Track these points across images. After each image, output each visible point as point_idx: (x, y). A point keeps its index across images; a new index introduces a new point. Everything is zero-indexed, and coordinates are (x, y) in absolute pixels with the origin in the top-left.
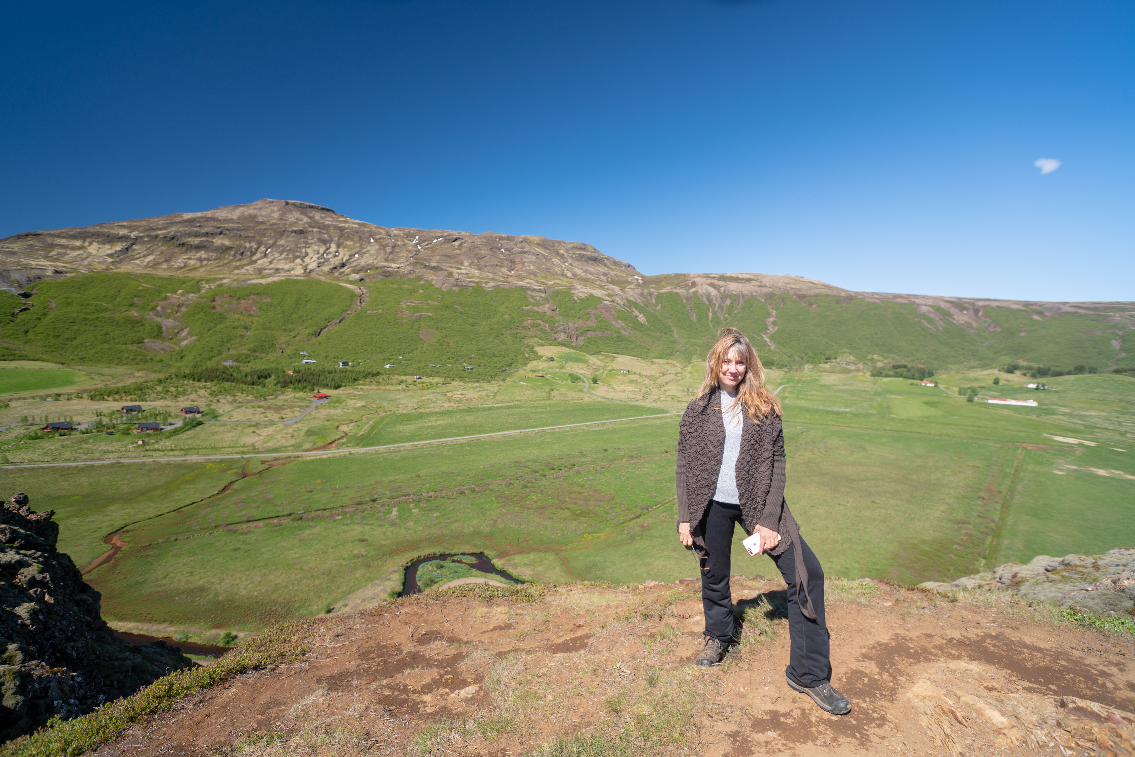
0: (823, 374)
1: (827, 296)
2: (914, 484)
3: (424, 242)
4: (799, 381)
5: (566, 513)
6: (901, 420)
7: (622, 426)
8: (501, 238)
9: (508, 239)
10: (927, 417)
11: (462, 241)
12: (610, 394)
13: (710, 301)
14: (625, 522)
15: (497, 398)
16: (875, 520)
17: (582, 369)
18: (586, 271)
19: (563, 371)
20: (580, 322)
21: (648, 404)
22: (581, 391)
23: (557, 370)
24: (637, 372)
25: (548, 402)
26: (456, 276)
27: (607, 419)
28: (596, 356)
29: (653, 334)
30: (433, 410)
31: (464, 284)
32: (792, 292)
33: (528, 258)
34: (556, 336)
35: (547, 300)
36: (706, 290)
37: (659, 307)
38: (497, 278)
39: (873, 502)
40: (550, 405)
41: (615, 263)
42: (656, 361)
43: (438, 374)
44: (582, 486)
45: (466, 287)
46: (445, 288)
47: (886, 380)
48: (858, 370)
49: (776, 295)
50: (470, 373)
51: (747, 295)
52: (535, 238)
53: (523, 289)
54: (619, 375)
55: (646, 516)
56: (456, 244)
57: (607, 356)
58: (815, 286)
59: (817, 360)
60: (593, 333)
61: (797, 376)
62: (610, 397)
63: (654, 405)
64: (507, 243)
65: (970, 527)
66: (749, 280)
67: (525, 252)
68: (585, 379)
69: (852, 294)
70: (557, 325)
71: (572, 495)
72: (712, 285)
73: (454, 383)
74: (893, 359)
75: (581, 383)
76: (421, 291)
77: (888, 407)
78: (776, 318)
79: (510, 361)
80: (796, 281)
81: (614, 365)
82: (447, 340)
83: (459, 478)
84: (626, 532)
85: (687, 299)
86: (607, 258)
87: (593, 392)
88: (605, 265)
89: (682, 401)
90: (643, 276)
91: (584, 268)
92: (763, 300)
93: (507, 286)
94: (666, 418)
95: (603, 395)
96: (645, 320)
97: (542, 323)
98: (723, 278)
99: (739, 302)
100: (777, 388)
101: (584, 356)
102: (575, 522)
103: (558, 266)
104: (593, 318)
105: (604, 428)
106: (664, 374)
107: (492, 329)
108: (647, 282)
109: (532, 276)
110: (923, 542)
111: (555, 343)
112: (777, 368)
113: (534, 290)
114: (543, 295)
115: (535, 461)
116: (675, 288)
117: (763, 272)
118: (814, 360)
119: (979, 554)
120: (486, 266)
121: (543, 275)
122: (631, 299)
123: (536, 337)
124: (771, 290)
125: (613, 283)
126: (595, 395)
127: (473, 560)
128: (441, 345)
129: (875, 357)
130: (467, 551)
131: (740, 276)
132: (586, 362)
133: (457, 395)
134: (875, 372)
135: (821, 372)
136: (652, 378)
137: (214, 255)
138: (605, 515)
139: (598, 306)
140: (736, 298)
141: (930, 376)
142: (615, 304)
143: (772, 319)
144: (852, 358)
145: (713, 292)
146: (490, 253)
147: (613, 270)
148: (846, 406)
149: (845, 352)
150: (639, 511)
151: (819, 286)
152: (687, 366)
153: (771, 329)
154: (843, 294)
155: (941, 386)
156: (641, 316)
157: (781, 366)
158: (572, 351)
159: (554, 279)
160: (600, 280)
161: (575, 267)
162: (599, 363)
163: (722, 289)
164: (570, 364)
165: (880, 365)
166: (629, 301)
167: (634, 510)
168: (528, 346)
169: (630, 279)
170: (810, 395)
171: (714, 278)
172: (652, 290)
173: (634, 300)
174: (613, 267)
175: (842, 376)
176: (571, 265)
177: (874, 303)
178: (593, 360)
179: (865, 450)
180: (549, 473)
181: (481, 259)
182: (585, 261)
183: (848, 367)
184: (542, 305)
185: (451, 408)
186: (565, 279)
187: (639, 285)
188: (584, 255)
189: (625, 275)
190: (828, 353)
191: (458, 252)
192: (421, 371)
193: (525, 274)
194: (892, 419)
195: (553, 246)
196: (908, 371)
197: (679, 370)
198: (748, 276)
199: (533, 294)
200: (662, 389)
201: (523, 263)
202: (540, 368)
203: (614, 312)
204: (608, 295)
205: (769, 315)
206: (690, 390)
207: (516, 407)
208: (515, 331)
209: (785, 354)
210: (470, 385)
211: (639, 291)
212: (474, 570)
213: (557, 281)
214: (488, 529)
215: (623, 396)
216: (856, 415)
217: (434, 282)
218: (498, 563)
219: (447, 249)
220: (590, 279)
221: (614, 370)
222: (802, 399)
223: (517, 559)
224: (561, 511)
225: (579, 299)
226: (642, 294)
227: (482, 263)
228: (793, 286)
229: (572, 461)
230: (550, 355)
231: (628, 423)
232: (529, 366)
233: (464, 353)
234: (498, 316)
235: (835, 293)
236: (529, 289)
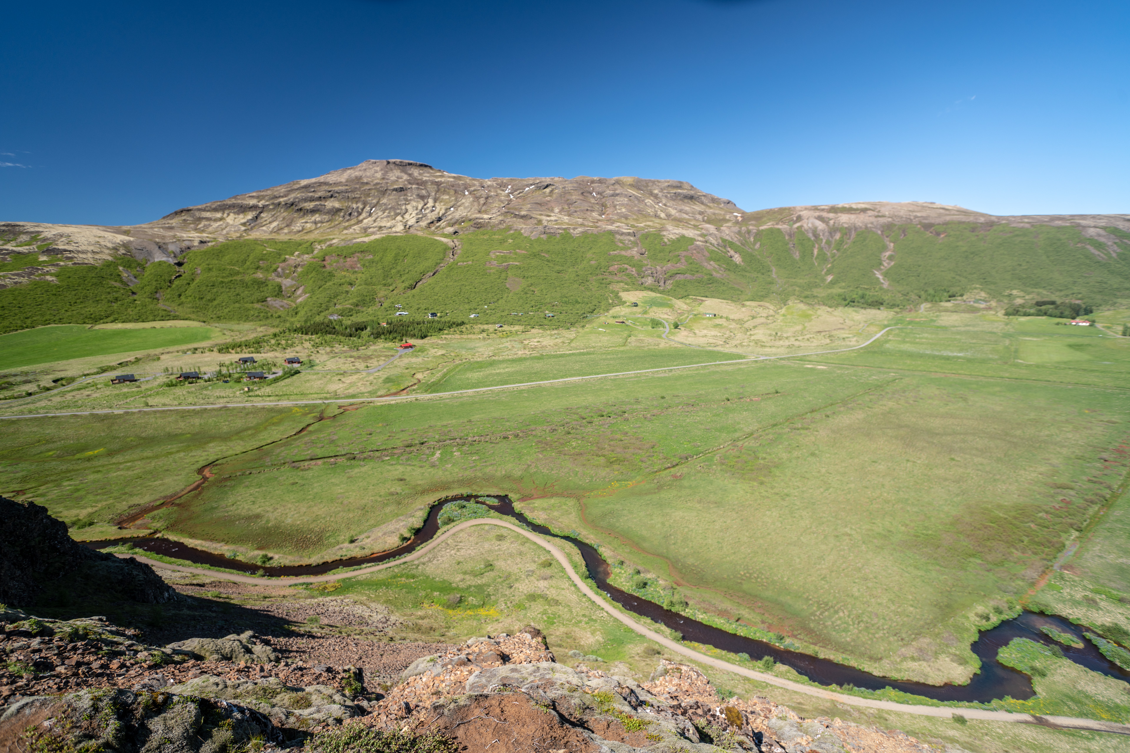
0: (943, 313)
1: (960, 223)
2: (1015, 440)
3: (516, 191)
4: (910, 322)
5: (602, 460)
6: (1028, 366)
7: (689, 372)
8: (593, 182)
9: (600, 181)
10: (1065, 363)
11: (553, 187)
12: (690, 339)
13: (816, 236)
14: (660, 470)
15: (572, 345)
16: (946, 480)
17: (666, 314)
18: (681, 211)
19: (645, 316)
20: (669, 265)
21: (727, 349)
22: (659, 337)
23: (640, 316)
24: (725, 315)
25: (622, 349)
26: (545, 223)
27: (677, 365)
28: (683, 300)
29: (748, 274)
30: (507, 357)
31: (552, 231)
32: (915, 221)
33: (620, 200)
34: (643, 280)
35: (636, 244)
36: (813, 224)
37: (757, 246)
38: (586, 223)
39: (953, 459)
40: (622, 352)
41: (714, 200)
42: (748, 303)
43: (519, 322)
44: (626, 433)
45: (554, 234)
46: (533, 236)
47: (1023, 319)
48: (990, 308)
49: (895, 225)
50: (551, 320)
51: (861, 228)
52: (628, 179)
53: (612, 233)
54: (704, 319)
55: (682, 466)
56: (548, 190)
57: (695, 300)
58: (947, 212)
59: (937, 298)
60: (682, 276)
61: (908, 316)
62: (687, 342)
63: (734, 350)
64: (598, 186)
65: (1072, 492)
66: (864, 210)
67: (617, 195)
68: (666, 324)
69: (993, 218)
70: (644, 269)
71: (612, 443)
72: (820, 218)
73: (533, 330)
74: (1038, 294)
75: (661, 329)
76: (510, 241)
77: (1016, 351)
78: (894, 251)
79: (593, 308)
80: (923, 207)
81: (701, 309)
82: (532, 288)
83: (508, 423)
84: (655, 481)
85: (790, 235)
86: (704, 196)
87: (672, 337)
88: (702, 203)
89: (765, 346)
90: (743, 213)
91: (679, 208)
92: (879, 232)
93: (595, 231)
94: (741, 364)
95: (681, 341)
96: (740, 260)
97: (629, 267)
98: (834, 210)
99: (850, 236)
100: (880, 331)
101: (670, 300)
102: (607, 470)
103: (652, 207)
104: (683, 261)
105: (670, 374)
106: (753, 317)
107: (578, 276)
108: (747, 218)
109: (623, 220)
110: (999, 507)
111: (642, 287)
112: (887, 308)
113: (623, 234)
114: (632, 238)
115: (586, 408)
116: (777, 224)
117: (884, 200)
118: (933, 299)
119: (1071, 525)
120: (576, 212)
121: (635, 217)
122: (727, 238)
123: (622, 282)
124: (890, 220)
125: (709, 222)
126: (673, 340)
127: (495, 502)
128: (526, 293)
129: (1015, 292)
130: (492, 494)
131: (854, 206)
132: (671, 306)
133: (534, 343)
134: (1010, 310)
135: (940, 311)
136: (740, 322)
137: (326, 217)
138: (640, 463)
139: (689, 247)
140: (847, 231)
141: (1086, 314)
142: (708, 244)
143: (888, 254)
144: (983, 294)
145: (820, 226)
146: (581, 197)
147: (710, 207)
148: (961, 351)
149: (975, 288)
150: (677, 460)
151: (952, 213)
152: (781, 308)
153: (886, 265)
154: (982, 220)
155: (1099, 326)
156: (736, 256)
157: (892, 306)
158: (659, 295)
159: (646, 221)
160: (695, 219)
161: (669, 207)
162: (685, 307)
163: (832, 222)
164: (655, 309)
165: (1019, 301)
166: (724, 241)
167: (672, 459)
168: (612, 292)
169: (727, 217)
170: (920, 338)
171: (823, 210)
172: (751, 227)
173: (730, 239)
174: (711, 205)
175: (967, 315)
176: (665, 205)
177: (1022, 228)
178: (681, 304)
179: (965, 400)
180: (597, 420)
181: (571, 204)
182: (681, 200)
183: (976, 305)
184: (630, 248)
185: (524, 356)
186: (657, 221)
187: (737, 222)
188: (679, 194)
189: (723, 213)
190: (953, 290)
191: (548, 198)
192: (503, 320)
193: (616, 217)
194: (1016, 365)
195: (647, 186)
196: (1057, 308)
197: (771, 312)
198: (863, 206)
199: (622, 238)
200: (748, 333)
201: (615, 206)
202: (622, 313)
203: (706, 253)
204: (702, 235)
205: (885, 248)
206: (779, 334)
207: (588, 353)
208: (601, 277)
209: (899, 292)
210: (548, 332)
211: (736, 229)
212: (492, 511)
213: (648, 223)
214: (520, 473)
215: (702, 341)
216: (969, 360)
217: (523, 231)
218: (518, 506)
219: (538, 196)
220: (685, 219)
221: (699, 314)
222: (907, 342)
223: (538, 503)
224: (596, 458)
225: (669, 240)
226: (739, 233)
227: (572, 209)
228: (919, 214)
229: (624, 408)
230: (634, 300)
231: (697, 369)
232: (611, 312)
233: (548, 301)
234: (585, 262)
235: (971, 219)
236: (617, 232)
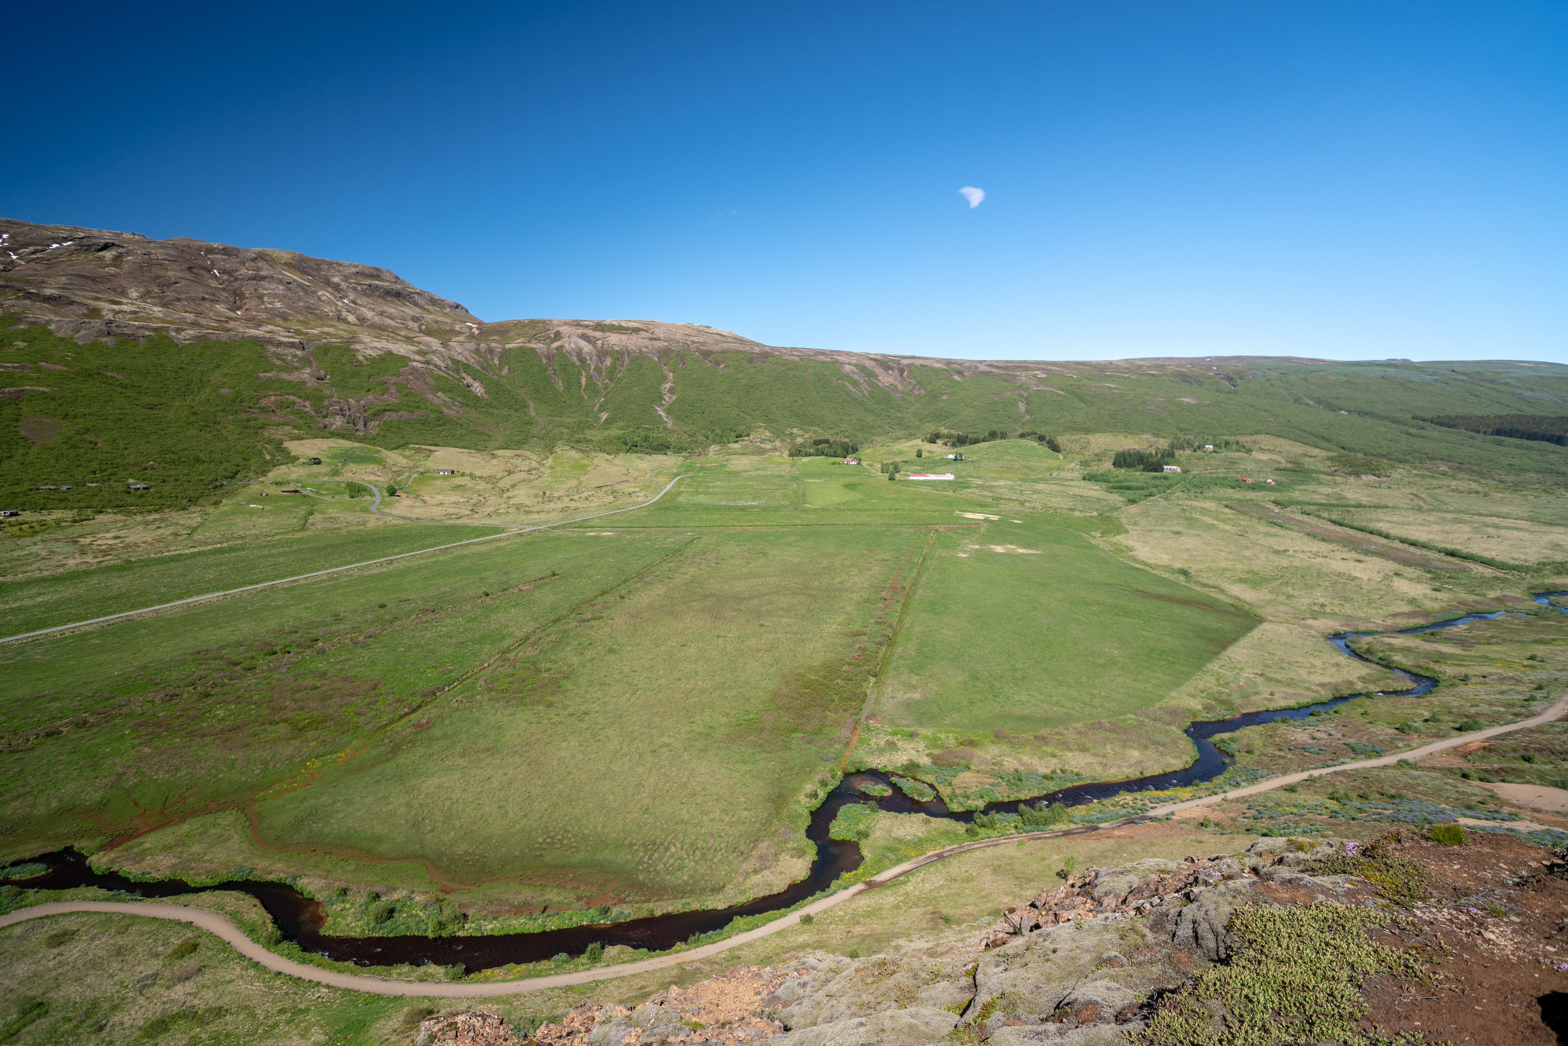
0: (732, 456)
1: (738, 352)
2: (814, 593)
3: (25, 247)
4: (701, 469)
5: (281, 729)
6: (815, 510)
7: (423, 562)
8: (210, 251)
9: (226, 251)
10: (844, 504)
11: (121, 250)
12: (416, 510)
13: (582, 360)
14: (392, 722)
15: (196, 537)
17: (374, 473)
18: (382, 313)
19: (336, 479)
20: (370, 396)
21: (476, 521)
22: (365, 510)
23: (326, 479)
24: (468, 472)
25: (299, 535)
26: (110, 316)
27: (400, 553)
28: (400, 451)
29: (496, 411)
30: (35, 575)
31: (126, 331)
32: (693, 347)
33: (267, 287)
34: (327, 421)
35: (306, 361)
36: (576, 344)
37: (505, 371)
38: (203, 322)
40: (299, 541)
41: (434, 301)
42: (499, 452)
43: (63, 502)
44: (323, 675)
45: (133, 337)
46: (81, 338)
47: (805, 460)
48: (775, 449)
49: (673, 351)
50: (142, 496)
51: (634, 352)
52: (284, 255)
53: (257, 341)
54: (436, 479)
55: (428, 707)
56: (107, 254)
57: (419, 451)
58: (724, 339)
59: (725, 439)
60: (394, 415)
61: (699, 461)
62: (414, 516)
63: (488, 522)
64: (223, 260)
65: (865, 638)
66: (636, 330)
67: (264, 278)
68: (375, 490)
69: (767, 349)
70: (326, 403)
71: (298, 695)
72: (584, 337)
73: (100, 518)
74: (815, 432)
75: (367, 498)
76: (21, 344)
77: (804, 495)
78: (674, 383)
79: (234, 469)
80: (700, 331)
81: (430, 464)
82: (88, 437)
83: (54, 704)
84: (386, 742)
85: (548, 358)
86: (418, 294)
87: (387, 510)
88: (416, 304)
89: (531, 512)
90: (480, 323)
91: (379, 308)
92: (656, 359)
93: (224, 336)
94: (500, 540)
95: (404, 514)
96: (483, 390)
97: (298, 400)
98: (600, 327)
99: (623, 362)
100: (671, 481)
101: (378, 452)
102: (295, 743)
103: (329, 303)
104: (393, 390)
105: (391, 568)
106: (510, 473)
107: (194, 414)
108: (486, 331)
109: (279, 321)
111: (325, 432)
112: (674, 452)
113: (280, 344)
114: (299, 353)
115: (240, 644)
116: (529, 342)
117: (656, 320)
118: (721, 440)
120: (178, 300)
121: (302, 318)
122: (460, 358)
123: (287, 424)
124: (666, 344)
125: (429, 333)
126: (390, 515)
128: (75, 447)
129: (795, 430)
130: (27, 856)
131: (624, 324)
132: (380, 462)
133: (105, 540)
134: (793, 450)
135: (730, 454)
136: (491, 480)
138: (355, 719)
139: (401, 370)
140: (619, 355)
141: (854, 452)
142: (431, 367)
143: (668, 385)
144: (768, 433)
145: (586, 347)
146: (187, 275)
147: (429, 312)
148: (755, 499)
149: (760, 427)
150: (418, 700)
151: (729, 339)
152: (547, 458)
153: (667, 399)
154: (757, 350)
155: (864, 464)
156: (476, 384)
157: (679, 450)
158: (357, 445)
159: (322, 326)
160: (407, 327)
161: (362, 306)
162: (404, 462)
163: (599, 343)
164: (352, 466)
165: (800, 440)
166: (455, 362)
167: (410, 699)
168: (270, 441)
169: (457, 328)
170: (713, 487)
171: (587, 326)
172: (493, 345)
173: (464, 360)
174: (430, 308)
175: (755, 458)
176: (354, 302)
177: (793, 361)
178: (396, 458)
179: (765, 555)
180: (263, 662)
181: (169, 286)
182: (380, 296)
183: (762, 445)
184: (297, 369)
185: (82, 568)
186: (343, 326)
187: (472, 336)
188: (377, 287)
189: (449, 321)
190: (739, 429)
191: (113, 270)
192: (19, 500)
193: (264, 316)
194: (805, 511)
195: (319, 269)
196: (830, 447)
197: (534, 464)
198: (635, 325)
199: (279, 350)
200: (505, 495)
201: (260, 297)
202: (294, 477)
203: (429, 380)
204: (420, 353)
205: (664, 379)
206: (548, 494)
207: (231, 550)
208: (244, 416)
209: (686, 433)
210: (139, 518)
211: (472, 345)
213: (326, 329)
215: (437, 512)
216: (764, 509)
217: (52, 327)
218: (102, 859)
219: (85, 263)
220: (389, 326)
221: (428, 471)
222: (701, 493)
223: (151, 839)
224: (269, 728)
225: (366, 358)
226: (477, 351)
227: (170, 294)
228: (696, 339)
229: (315, 633)
230: (313, 454)
231: (433, 556)
232: (271, 475)
233: (131, 460)
234: (208, 390)
235: (747, 348)
236: (270, 341)
